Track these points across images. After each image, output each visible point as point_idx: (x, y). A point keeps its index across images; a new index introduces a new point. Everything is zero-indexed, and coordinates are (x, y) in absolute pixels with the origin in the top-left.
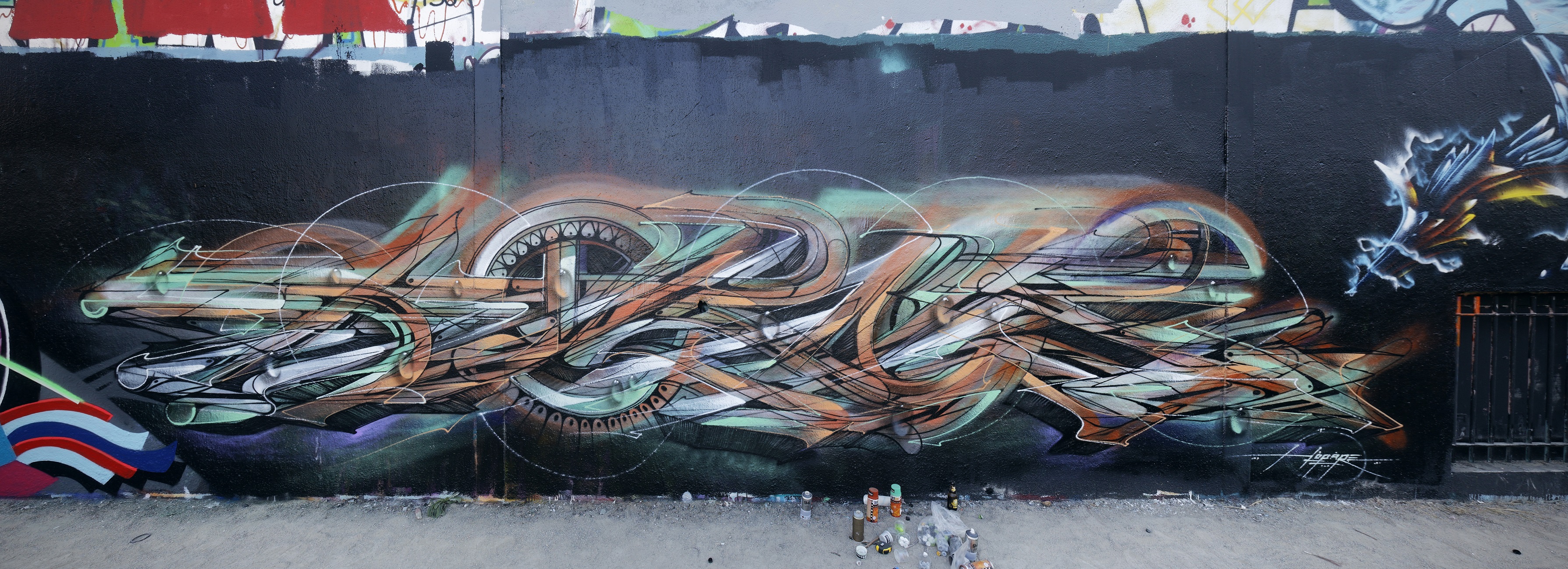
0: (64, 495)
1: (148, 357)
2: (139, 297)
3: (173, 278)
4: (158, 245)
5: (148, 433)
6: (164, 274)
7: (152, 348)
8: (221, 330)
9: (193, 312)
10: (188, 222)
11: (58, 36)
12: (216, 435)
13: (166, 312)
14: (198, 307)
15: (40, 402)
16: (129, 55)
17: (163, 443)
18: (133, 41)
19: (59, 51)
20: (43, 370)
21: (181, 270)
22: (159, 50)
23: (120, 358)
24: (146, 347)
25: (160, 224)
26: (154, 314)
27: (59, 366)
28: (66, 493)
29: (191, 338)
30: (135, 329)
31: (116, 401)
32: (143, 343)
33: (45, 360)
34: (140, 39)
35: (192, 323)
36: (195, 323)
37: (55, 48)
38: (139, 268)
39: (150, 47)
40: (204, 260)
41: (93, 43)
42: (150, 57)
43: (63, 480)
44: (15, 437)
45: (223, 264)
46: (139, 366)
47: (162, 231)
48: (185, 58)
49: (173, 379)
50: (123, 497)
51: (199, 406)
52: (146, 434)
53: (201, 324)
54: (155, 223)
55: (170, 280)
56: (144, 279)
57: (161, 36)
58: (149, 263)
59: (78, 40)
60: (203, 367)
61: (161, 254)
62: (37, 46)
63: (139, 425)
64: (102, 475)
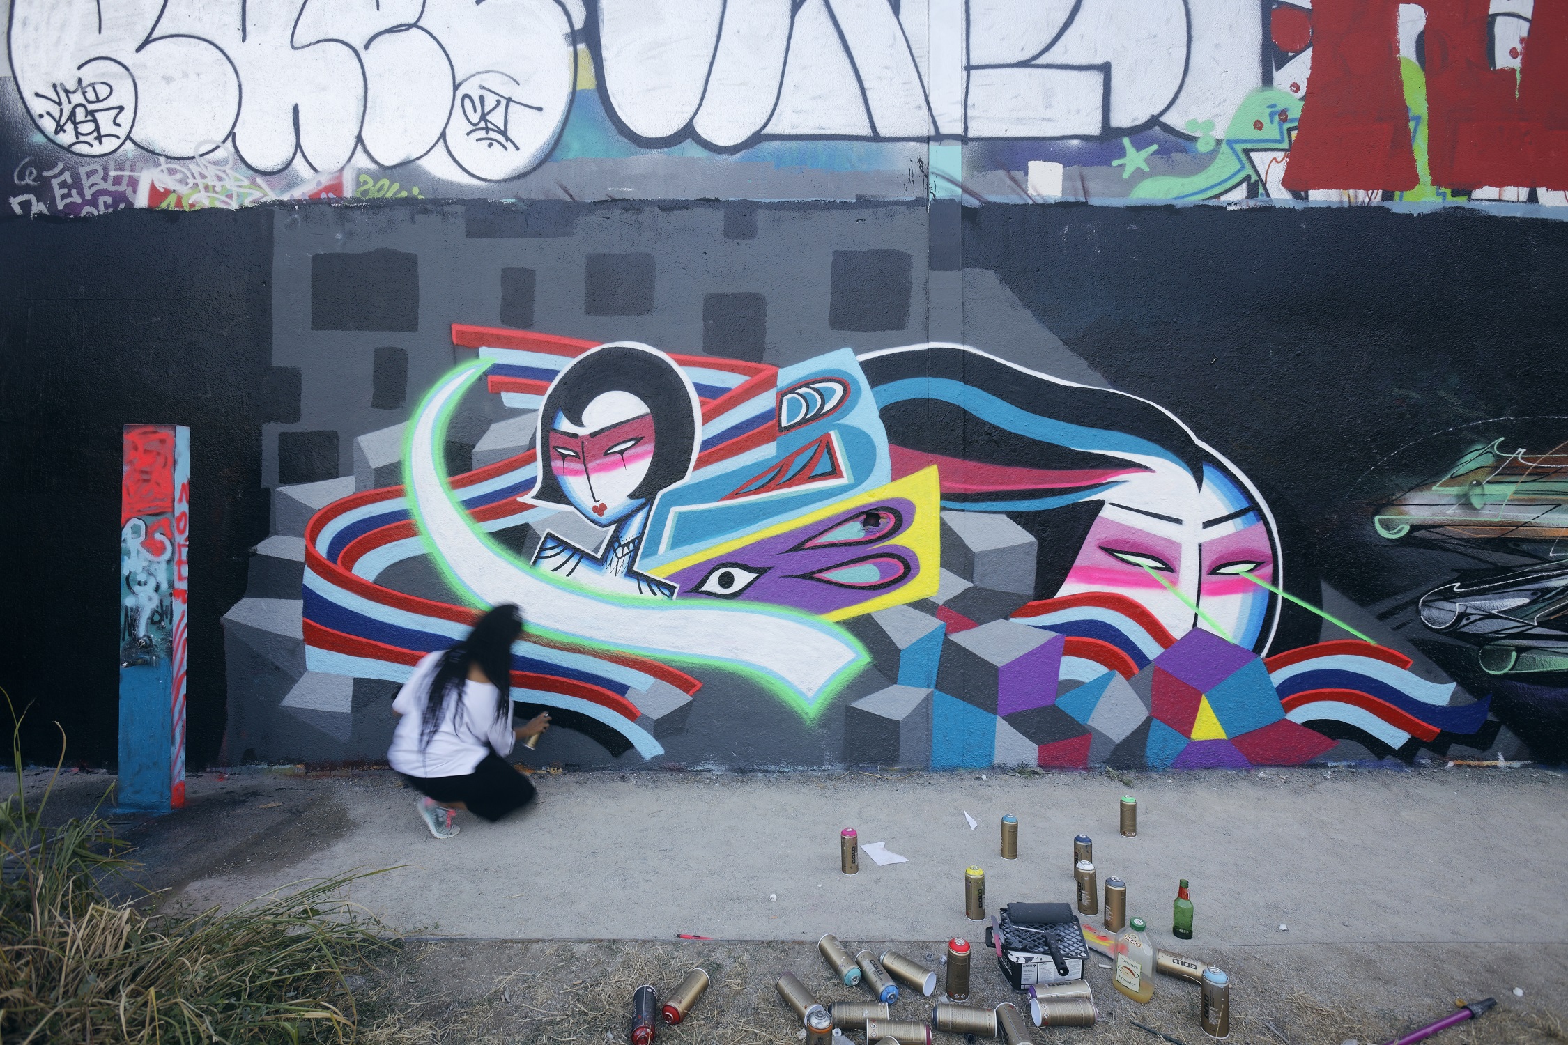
0: (1344, 763)
1: (1458, 588)
2: (1448, 512)
3: (1490, 489)
4: (1470, 447)
5: (1455, 684)
6: (1479, 484)
7: (1466, 577)
8: (1551, 555)
9: (1516, 531)
10: (1509, 420)
11: (1345, 187)
12: (1539, 687)
13: (1482, 532)
14: (1522, 526)
15: (1320, 644)
16: (1433, 211)
17: (1474, 696)
18: (1438, 194)
19: (1346, 205)
20: (1325, 603)
21: (1499, 478)
22: (1472, 205)
23: (1424, 589)
24: (1456, 575)
25: (1474, 421)
26: (1467, 534)
27: (1345, 599)
28: (1348, 760)
29: (1513, 564)
30: (1442, 553)
31: (1417, 643)
32: (1453, 570)
33: (1327, 591)
34: (1448, 191)
35: (1514, 545)
36: (1518, 546)
37: (1341, 202)
38: (1448, 476)
39: (1461, 201)
40: (1531, 466)
41: (1388, 196)
42: (1460, 214)
43: (1346, 744)
44: (1286, 689)
45: (1554, 472)
46: (1447, 599)
47: (1475, 430)
48: (1502, 215)
49: (1490, 616)
50: (1420, 765)
51: (1520, 650)
52: (1453, 686)
53: (1525, 547)
54: (1467, 420)
55: (1486, 492)
56: (1455, 490)
57: (1475, 189)
58: (1460, 470)
59: (1370, 192)
60: (1527, 600)
61: (1473, 460)
62: (1319, 199)
63: (1444, 674)
64: (1396, 738)
